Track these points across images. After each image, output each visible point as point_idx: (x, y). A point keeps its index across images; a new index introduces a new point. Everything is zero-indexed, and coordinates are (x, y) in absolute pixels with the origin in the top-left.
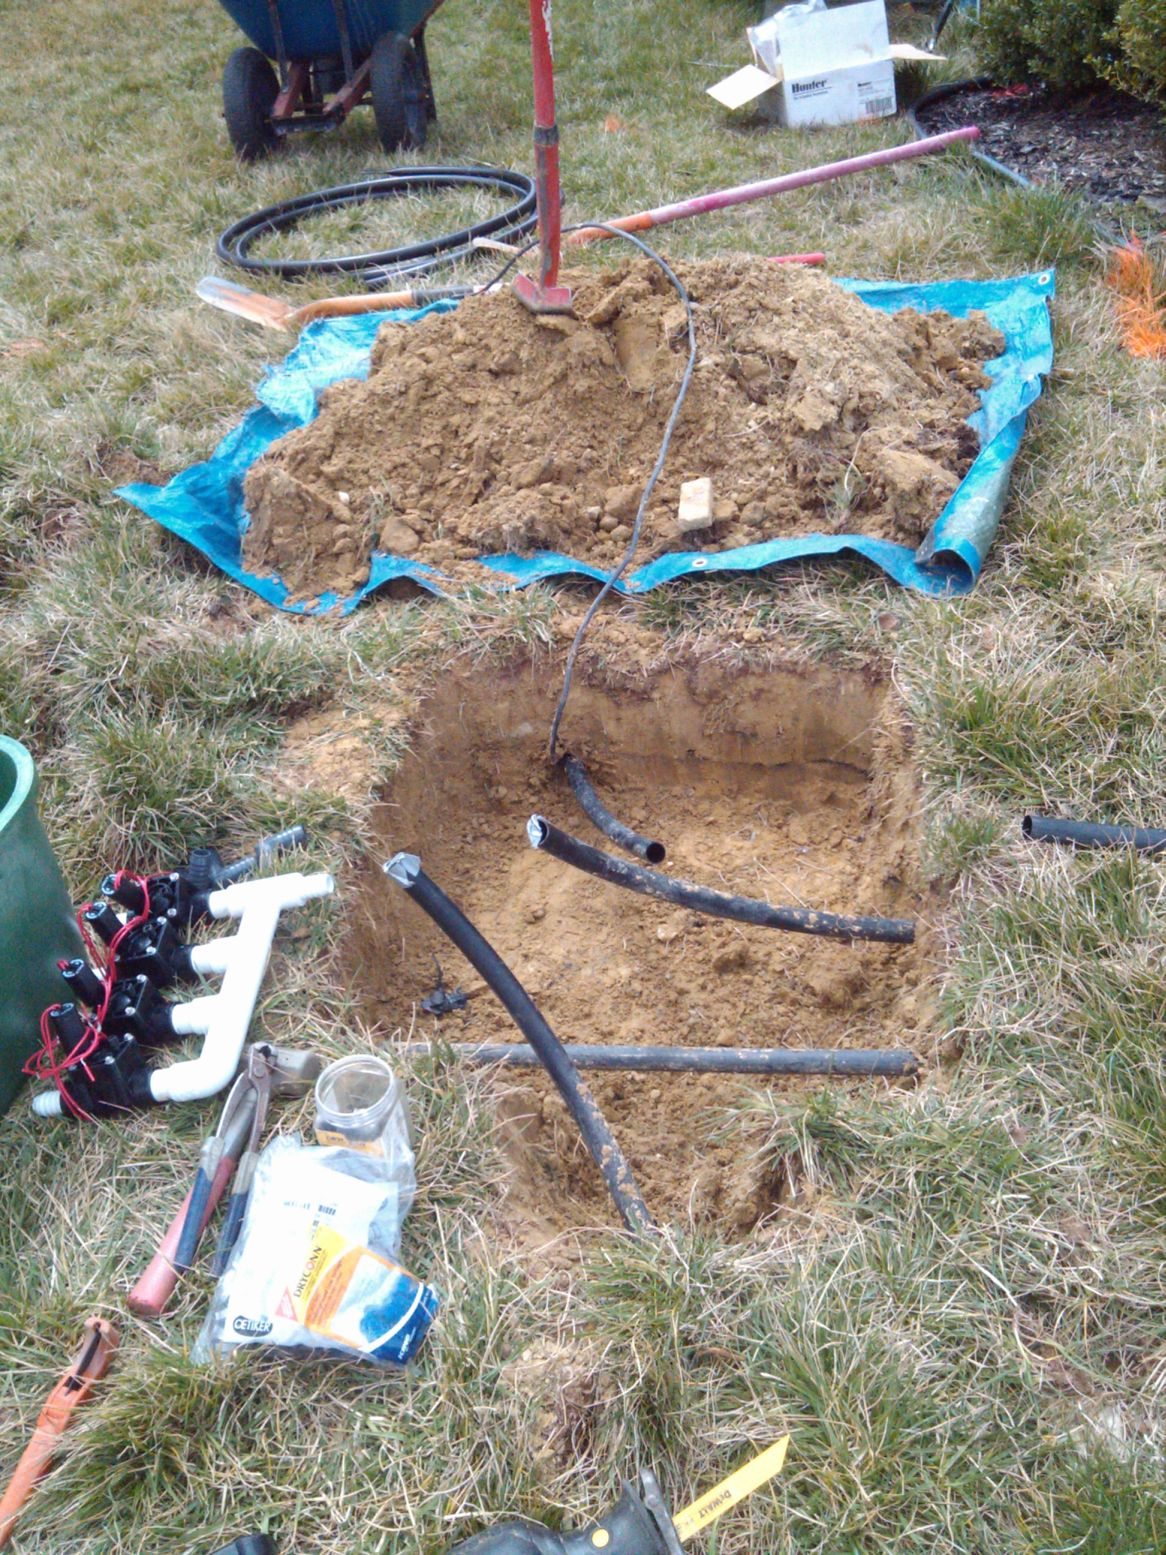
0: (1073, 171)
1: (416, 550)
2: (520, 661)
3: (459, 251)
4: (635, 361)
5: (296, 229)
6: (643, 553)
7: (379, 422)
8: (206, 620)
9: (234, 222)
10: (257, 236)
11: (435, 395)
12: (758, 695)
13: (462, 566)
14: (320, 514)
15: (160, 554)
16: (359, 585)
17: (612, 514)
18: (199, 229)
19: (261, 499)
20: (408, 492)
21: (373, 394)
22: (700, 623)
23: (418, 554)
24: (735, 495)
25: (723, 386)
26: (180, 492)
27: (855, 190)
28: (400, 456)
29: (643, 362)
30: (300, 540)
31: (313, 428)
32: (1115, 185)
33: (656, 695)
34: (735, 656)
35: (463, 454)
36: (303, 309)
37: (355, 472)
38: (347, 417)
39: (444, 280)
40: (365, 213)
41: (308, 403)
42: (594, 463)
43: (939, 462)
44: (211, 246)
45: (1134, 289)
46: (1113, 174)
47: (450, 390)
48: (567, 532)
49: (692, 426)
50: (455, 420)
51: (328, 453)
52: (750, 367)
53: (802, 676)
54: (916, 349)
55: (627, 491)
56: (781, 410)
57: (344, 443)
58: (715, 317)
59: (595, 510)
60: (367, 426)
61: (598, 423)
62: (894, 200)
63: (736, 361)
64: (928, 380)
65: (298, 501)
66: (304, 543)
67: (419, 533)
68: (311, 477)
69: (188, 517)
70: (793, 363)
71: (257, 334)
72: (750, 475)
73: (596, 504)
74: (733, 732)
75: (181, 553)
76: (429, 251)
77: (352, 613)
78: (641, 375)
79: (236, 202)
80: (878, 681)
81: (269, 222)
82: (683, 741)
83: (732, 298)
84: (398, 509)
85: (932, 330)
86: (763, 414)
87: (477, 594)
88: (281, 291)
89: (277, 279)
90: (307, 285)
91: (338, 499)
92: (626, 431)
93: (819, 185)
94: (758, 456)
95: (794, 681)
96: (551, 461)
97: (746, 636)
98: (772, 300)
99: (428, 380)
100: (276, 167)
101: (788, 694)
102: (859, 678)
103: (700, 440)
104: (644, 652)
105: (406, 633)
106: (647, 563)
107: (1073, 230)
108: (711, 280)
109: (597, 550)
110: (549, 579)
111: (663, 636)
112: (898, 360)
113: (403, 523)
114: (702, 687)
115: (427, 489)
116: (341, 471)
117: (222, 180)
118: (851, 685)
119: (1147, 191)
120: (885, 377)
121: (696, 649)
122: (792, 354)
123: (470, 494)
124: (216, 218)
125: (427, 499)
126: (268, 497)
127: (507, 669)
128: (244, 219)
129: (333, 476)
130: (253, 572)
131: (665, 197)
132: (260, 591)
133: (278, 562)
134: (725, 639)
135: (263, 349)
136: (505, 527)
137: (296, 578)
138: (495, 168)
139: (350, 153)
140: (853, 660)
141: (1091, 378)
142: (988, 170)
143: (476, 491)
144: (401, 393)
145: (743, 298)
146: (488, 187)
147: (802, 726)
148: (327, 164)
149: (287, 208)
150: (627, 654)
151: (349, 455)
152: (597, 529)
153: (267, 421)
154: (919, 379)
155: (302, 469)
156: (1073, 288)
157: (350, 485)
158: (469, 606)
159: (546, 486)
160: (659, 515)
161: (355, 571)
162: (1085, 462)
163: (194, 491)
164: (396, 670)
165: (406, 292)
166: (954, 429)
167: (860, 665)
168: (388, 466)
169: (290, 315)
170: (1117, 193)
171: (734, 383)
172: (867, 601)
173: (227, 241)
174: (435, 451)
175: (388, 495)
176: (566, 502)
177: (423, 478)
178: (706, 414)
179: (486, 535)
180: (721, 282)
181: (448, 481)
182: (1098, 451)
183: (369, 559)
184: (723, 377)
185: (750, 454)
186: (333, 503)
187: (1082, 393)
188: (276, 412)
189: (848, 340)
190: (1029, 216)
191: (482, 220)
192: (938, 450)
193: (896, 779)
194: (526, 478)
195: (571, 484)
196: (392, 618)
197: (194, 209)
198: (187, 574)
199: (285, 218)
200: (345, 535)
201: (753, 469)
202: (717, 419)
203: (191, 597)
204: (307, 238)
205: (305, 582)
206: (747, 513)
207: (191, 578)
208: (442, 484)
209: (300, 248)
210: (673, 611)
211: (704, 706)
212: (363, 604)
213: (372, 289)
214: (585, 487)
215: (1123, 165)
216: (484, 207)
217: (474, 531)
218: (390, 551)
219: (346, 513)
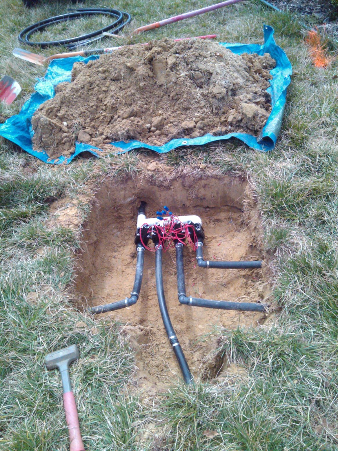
0: (292, 5)
1: (90, 141)
2: (127, 178)
3: (99, 37)
4: (159, 74)
5: (45, 30)
6: (165, 139)
7: (75, 98)
8: (22, 168)
9: (24, 28)
10: (32, 33)
11: (93, 88)
12: (205, 186)
13: (106, 146)
14: (57, 130)
15: (4, 146)
16: (72, 154)
17: (154, 127)
18: (13, 31)
19: (38, 126)
20: (86, 121)
21: (72, 88)
22: (185, 163)
23: (91, 142)
24: (194, 119)
25: (188, 83)
26: (10, 125)
27: (224, 13)
28: (83, 109)
29: (162, 75)
30: (51, 139)
31: (53, 101)
32: (305, 9)
33: (172, 187)
34: (198, 174)
35: (104, 107)
36: (48, 58)
37: (68, 115)
38: (65, 96)
39: (94, 47)
40: (67, 24)
41: (52, 90)
42: (147, 109)
43: (259, 106)
44: (17, 37)
45: (314, 43)
46: (304, 5)
47: (98, 86)
48: (140, 133)
49: (179, 96)
50: (101, 96)
51: (59, 109)
52: (197, 76)
53: (219, 179)
54: (249, 67)
55: (159, 118)
56: (208, 90)
57: (64, 105)
58: (185, 59)
59: (148, 125)
60: (71, 99)
61: (148, 96)
62: (236, 16)
63: (193, 74)
64: (253, 77)
65: (50, 126)
66: (53, 140)
67: (91, 135)
68: (54, 117)
69: (13, 133)
70: (211, 74)
71: (34, 67)
72: (199, 112)
73: (149, 123)
74: (197, 198)
75: (11, 145)
76: (89, 37)
77: (70, 163)
78: (161, 80)
79: (25, 21)
80: (244, 180)
81: (36, 28)
82: (181, 201)
83: (190, 53)
84: (83, 127)
85: (253, 60)
86: (202, 91)
87: (112, 156)
88: (41, 52)
89: (39, 48)
90: (49, 50)
91: (63, 124)
92: (157, 98)
93: (212, 12)
94: (201, 105)
95: (217, 181)
96: (133, 110)
97: (201, 167)
98: (203, 53)
99: (91, 84)
100: (37, 9)
101: (215, 185)
102: (238, 179)
103: (182, 101)
104: (168, 174)
105: (89, 170)
106: (166, 143)
107: (294, 25)
108: (183, 47)
109: (150, 139)
110: (135, 149)
111: (174, 168)
112: (244, 71)
113: (85, 132)
114: (187, 184)
115: (92, 120)
116: (64, 115)
117: (20, 14)
118: (235, 182)
119: (315, 11)
120: (241, 78)
121: (185, 171)
122: (211, 71)
123: (107, 121)
124: (19, 27)
125: (93, 124)
126: (39, 125)
127: (123, 181)
128: (28, 27)
129: (61, 117)
130: (36, 151)
131: (163, 17)
132: (38, 157)
133: (45, 147)
134: (194, 168)
135: (36, 72)
136: (119, 133)
137: (51, 151)
138: (108, 8)
139: (61, 4)
140: (235, 174)
141: (304, 74)
142: (265, 5)
143: (109, 120)
144: (82, 88)
145: (194, 53)
146: (106, 15)
147: (220, 195)
148: (54, 8)
149: (41, 24)
150: (162, 174)
151: (66, 109)
152: (150, 132)
153: (39, 97)
154: (251, 77)
155: (51, 114)
156: (295, 44)
157: (67, 119)
158: (109, 160)
159: (132, 118)
160: (170, 127)
161: (70, 148)
162: (305, 104)
163: (14, 124)
164: (86, 183)
165: (82, 51)
166: (263, 94)
167: (237, 176)
168: (79, 113)
169: (44, 60)
170: (306, 12)
171: (192, 81)
172: (239, 154)
173: (22, 35)
174: (94, 107)
175: (79, 123)
176: (139, 123)
177: (92, 116)
178: (183, 92)
179: (113, 135)
180: (186, 47)
181: (100, 117)
182: (309, 100)
183: (75, 144)
184: (188, 79)
185: (198, 105)
186: (62, 126)
187: (302, 80)
188: (41, 94)
189: (229, 65)
190: (280, 21)
191: (105, 27)
192: (259, 102)
193: (251, 213)
194: (126, 115)
195: (140, 117)
196: (83, 165)
197: (11, 24)
198: (14, 152)
199: (41, 27)
200: (66, 137)
201: (199, 110)
202: (187, 94)
203: (16, 160)
204: (48, 33)
205: (53, 154)
206: (198, 125)
207: (15, 154)
208: (98, 118)
209: (46, 37)
210: (176, 159)
211: (188, 190)
212: (74, 160)
213: (71, 51)
214: (145, 118)
215: (307, 2)
216: (105, 21)
217: (109, 134)
218: (81, 142)
219: (66, 129)
